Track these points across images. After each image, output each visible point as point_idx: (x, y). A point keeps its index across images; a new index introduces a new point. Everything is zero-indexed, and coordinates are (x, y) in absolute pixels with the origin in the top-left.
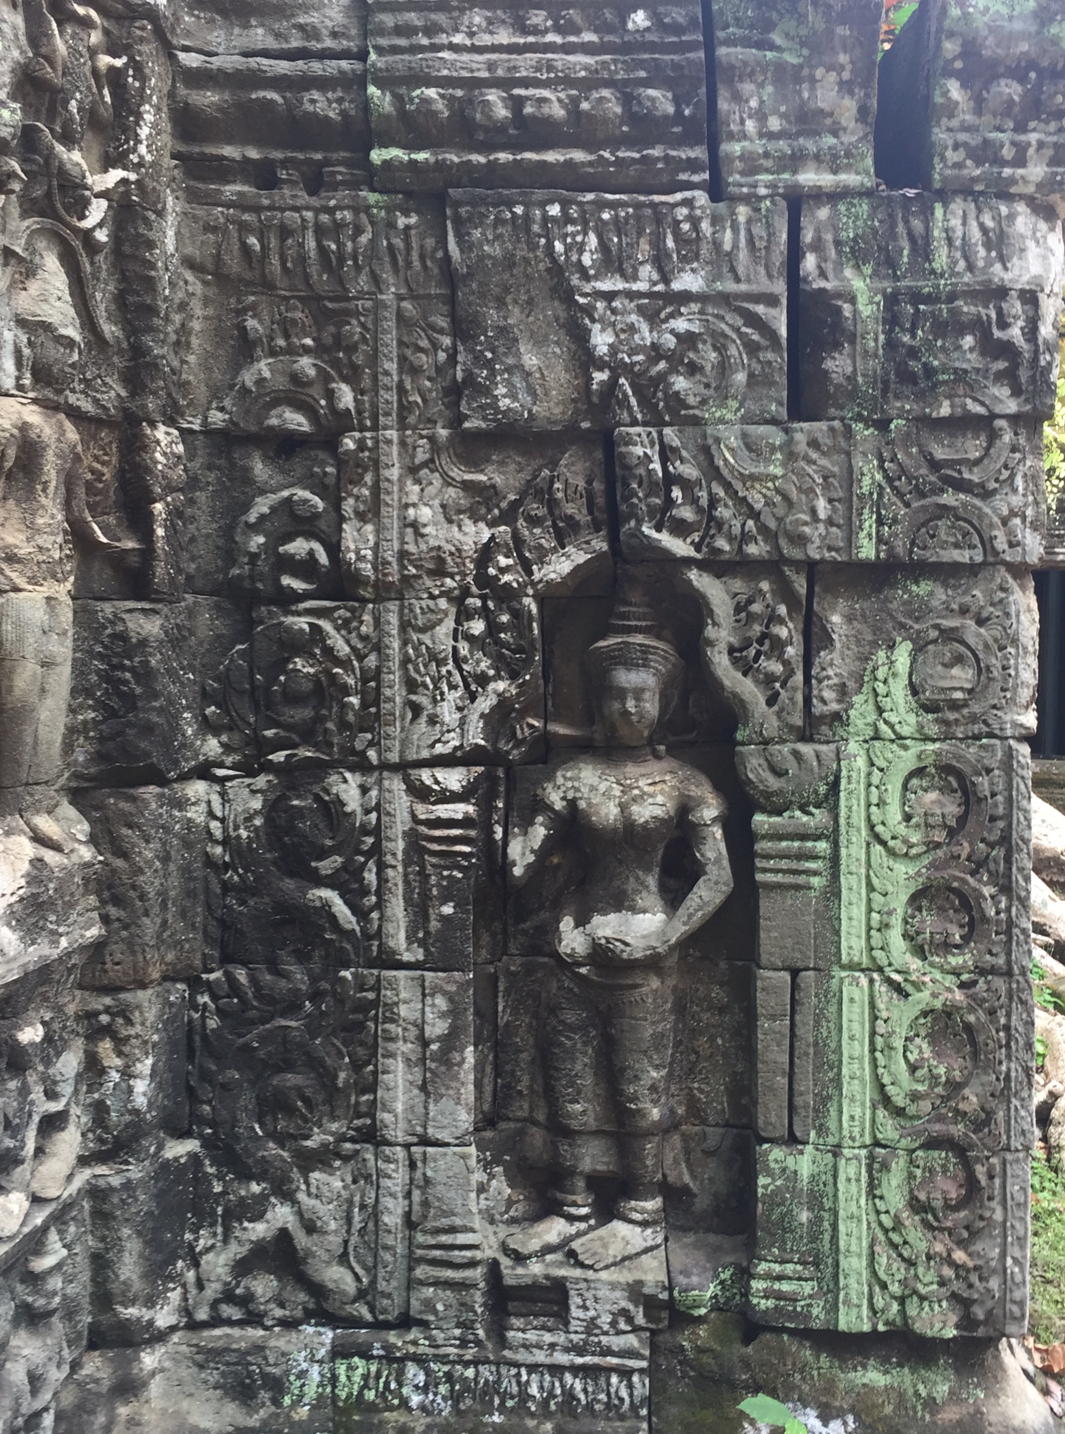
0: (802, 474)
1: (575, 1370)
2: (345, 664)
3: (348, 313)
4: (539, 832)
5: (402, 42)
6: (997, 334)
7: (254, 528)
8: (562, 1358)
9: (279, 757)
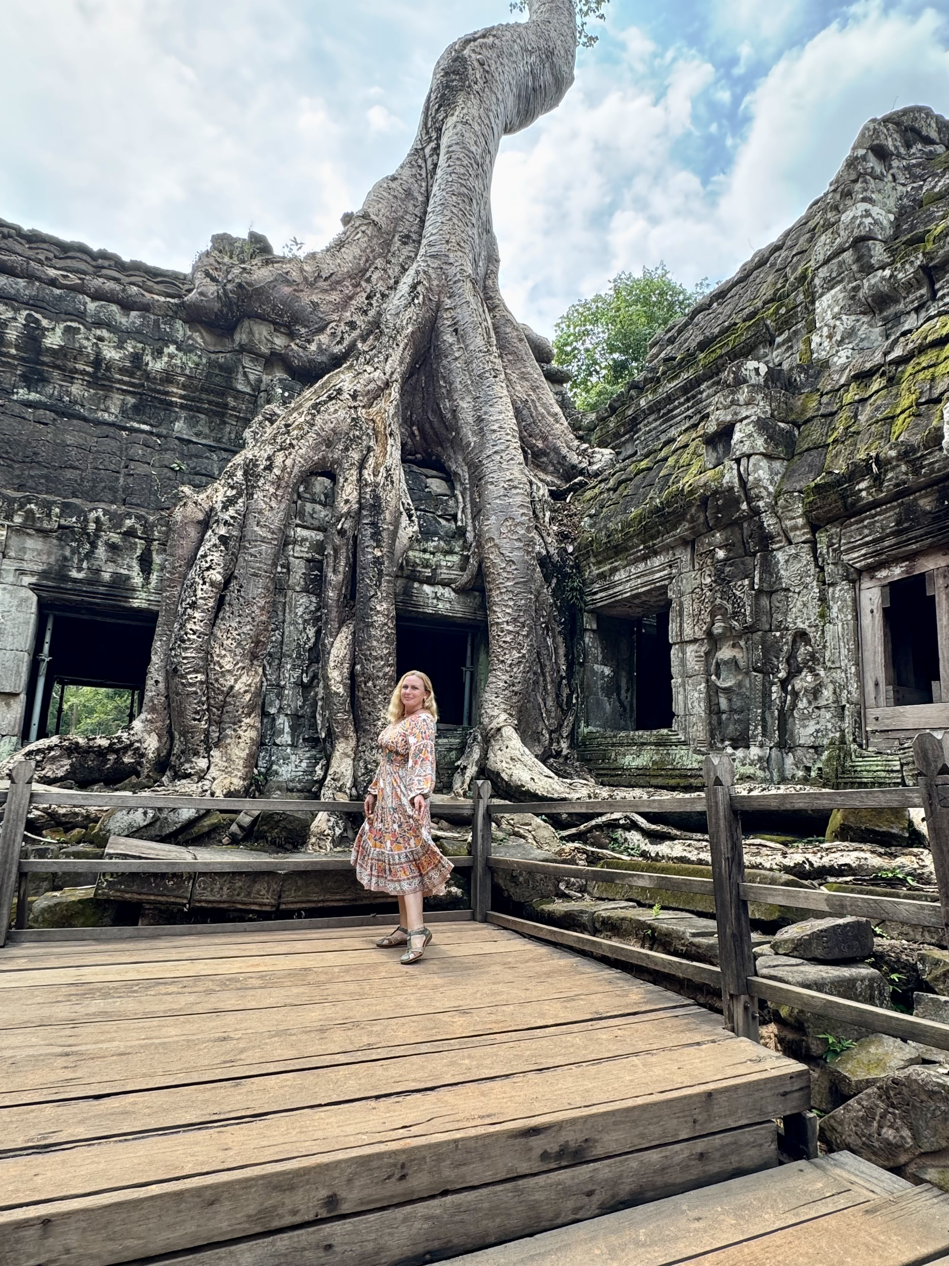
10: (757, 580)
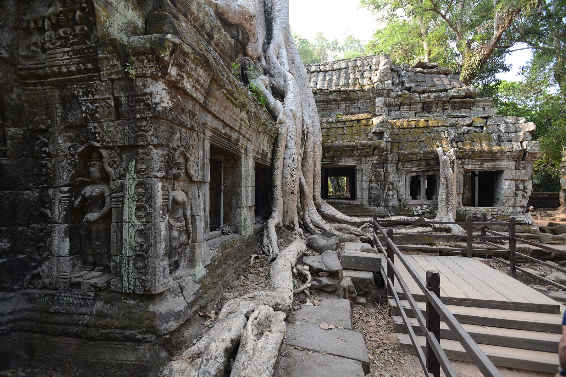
0: (117, 130)
1: (82, 299)
2: (50, 169)
3: (49, 107)
4: (79, 199)
5: (51, 60)
6: (146, 102)
7: (37, 146)
8: (80, 296)
9: (40, 186)
10: (385, 170)
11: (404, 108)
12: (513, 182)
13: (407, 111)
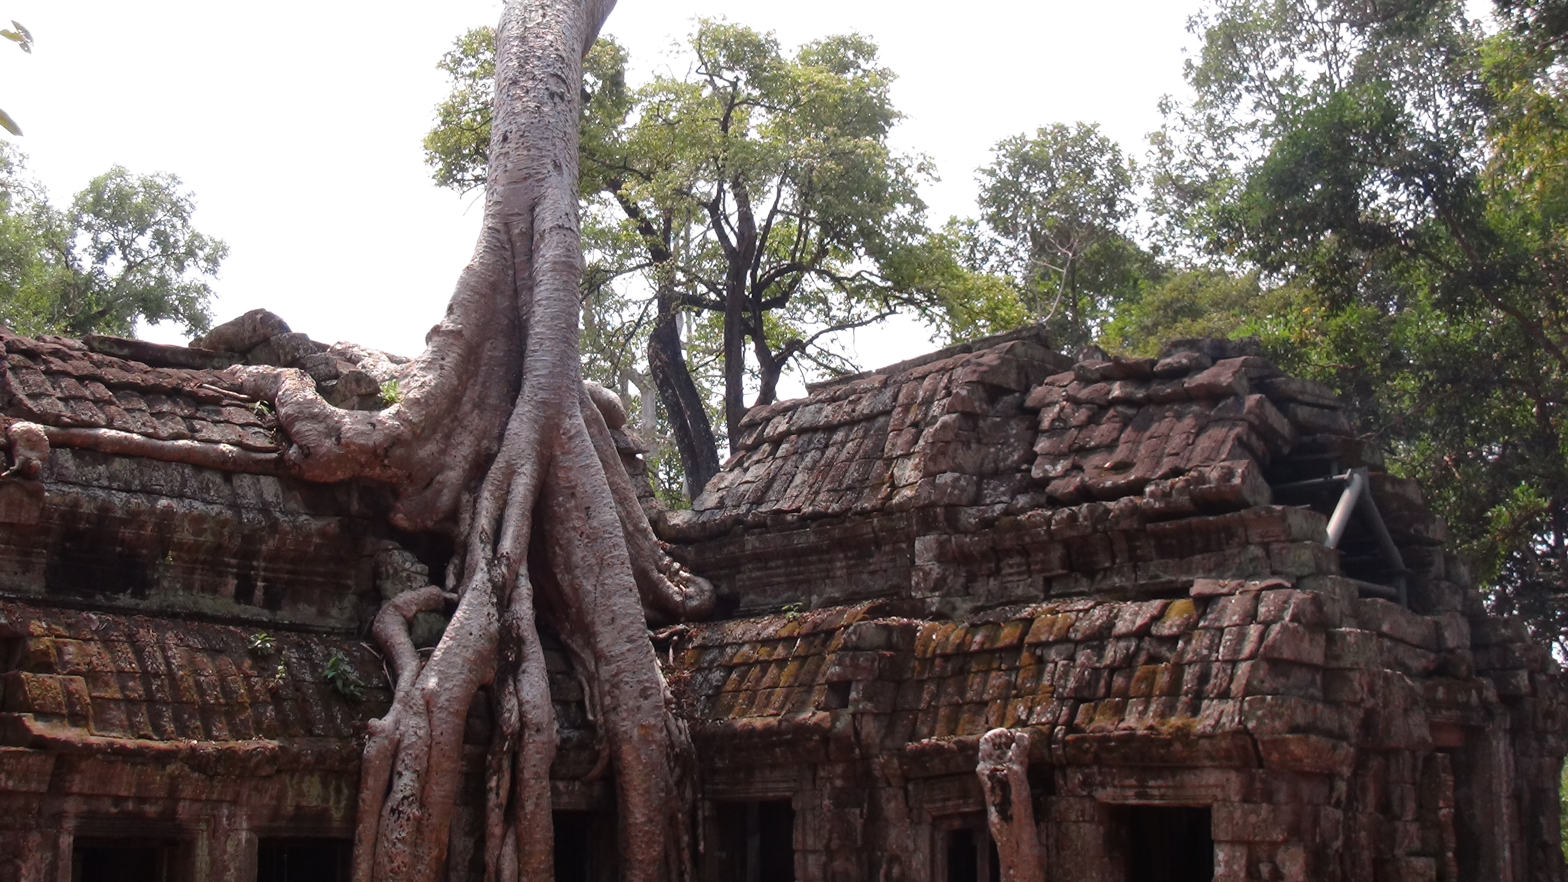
10: (865, 811)
11: (1011, 566)
12: (1240, 853)
13: (1020, 573)
